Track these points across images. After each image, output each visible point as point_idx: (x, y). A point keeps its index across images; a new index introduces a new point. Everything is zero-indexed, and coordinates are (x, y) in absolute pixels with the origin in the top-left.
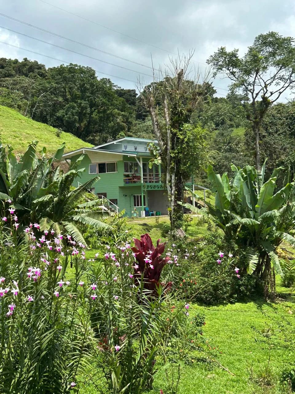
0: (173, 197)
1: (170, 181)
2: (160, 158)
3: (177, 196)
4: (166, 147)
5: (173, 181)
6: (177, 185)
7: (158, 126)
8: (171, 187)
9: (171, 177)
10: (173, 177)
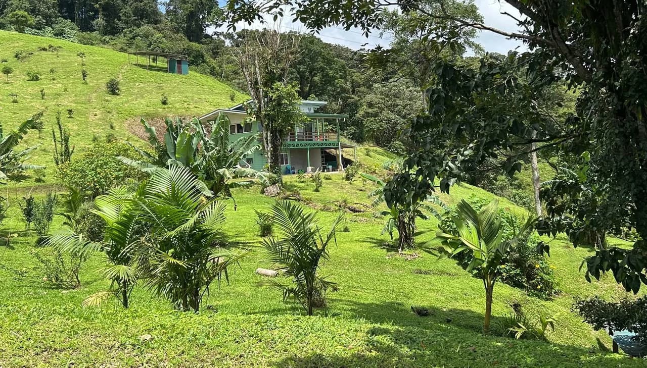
0: (269, 153)
1: (266, 138)
2: (254, 116)
3: (273, 153)
4: (260, 105)
5: (269, 138)
6: (273, 143)
7: (251, 85)
8: (267, 144)
9: (267, 134)
10: (269, 134)
